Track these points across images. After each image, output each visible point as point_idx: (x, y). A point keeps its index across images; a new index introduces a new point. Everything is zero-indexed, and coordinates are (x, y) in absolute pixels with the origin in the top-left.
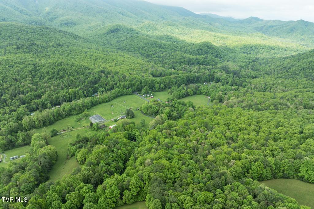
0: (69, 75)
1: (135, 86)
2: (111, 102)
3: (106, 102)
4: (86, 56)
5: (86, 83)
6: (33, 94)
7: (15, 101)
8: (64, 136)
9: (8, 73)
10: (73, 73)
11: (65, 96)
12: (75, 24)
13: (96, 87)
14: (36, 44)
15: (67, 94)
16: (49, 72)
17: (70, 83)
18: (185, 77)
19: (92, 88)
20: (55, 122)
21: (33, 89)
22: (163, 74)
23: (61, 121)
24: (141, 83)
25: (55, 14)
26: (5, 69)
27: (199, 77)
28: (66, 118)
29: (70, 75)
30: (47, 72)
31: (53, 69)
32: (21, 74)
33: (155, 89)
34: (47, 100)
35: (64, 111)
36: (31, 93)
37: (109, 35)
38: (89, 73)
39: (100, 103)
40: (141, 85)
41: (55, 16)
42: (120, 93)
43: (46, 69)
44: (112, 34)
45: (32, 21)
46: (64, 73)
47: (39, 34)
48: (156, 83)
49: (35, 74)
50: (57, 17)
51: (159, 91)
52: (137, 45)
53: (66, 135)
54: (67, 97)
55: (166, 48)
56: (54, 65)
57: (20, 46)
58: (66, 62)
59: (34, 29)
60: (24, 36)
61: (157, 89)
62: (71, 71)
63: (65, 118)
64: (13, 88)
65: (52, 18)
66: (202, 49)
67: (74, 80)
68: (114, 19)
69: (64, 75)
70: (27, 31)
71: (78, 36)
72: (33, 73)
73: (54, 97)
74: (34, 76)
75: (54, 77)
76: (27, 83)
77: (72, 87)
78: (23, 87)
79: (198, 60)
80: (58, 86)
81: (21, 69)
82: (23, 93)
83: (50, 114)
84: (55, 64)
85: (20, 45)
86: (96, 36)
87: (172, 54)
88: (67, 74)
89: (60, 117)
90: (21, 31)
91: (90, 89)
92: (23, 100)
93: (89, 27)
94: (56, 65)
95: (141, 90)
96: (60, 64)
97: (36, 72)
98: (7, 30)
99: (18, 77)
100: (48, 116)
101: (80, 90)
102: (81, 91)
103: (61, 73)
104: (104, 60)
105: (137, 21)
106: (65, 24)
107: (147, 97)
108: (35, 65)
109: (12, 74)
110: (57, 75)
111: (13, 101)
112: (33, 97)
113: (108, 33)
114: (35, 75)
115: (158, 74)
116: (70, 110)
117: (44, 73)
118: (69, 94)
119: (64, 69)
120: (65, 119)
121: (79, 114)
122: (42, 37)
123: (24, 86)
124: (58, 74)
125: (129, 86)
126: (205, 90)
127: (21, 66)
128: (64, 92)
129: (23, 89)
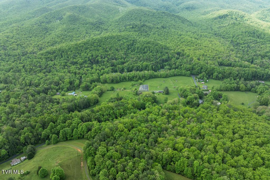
1: (196, 70)
2: (167, 78)
3: (163, 78)
4: (178, 38)
5: (158, 60)
6: (121, 61)
11: (139, 66)
12: (195, 9)
13: (164, 64)
15: (141, 66)
16: (139, 47)
17: (148, 57)
18: (250, 72)
19: (161, 65)
20: (120, 82)
21: (123, 58)
22: (232, 65)
23: (123, 83)
24: (202, 69)
26: (115, 41)
29: (151, 52)
31: (143, 46)
32: (122, 47)
33: (212, 77)
38: (166, 53)
39: (158, 77)
40: (201, 71)
42: (179, 73)
43: (139, 45)
44: (219, 20)
45: (163, 6)
47: (155, 17)
48: (216, 71)
50: (183, 2)
51: (216, 80)
54: (140, 68)
55: (265, 38)
59: (154, 13)
60: (144, 19)
61: (213, 77)
62: (153, 49)
65: (179, 3)
67: (151, 56)
68: (235, 4)
69: (147, 51)
71: (186, 19)
73: (131, 66)
75: (140, 51)
76: (121, 53)
77: (147, 61)
78: (118, 55)
80: (139, 58)
81: (124, 43)
82: (116, 59)
83: (118, 77)
85: (135, 25)
87: (262, 46)
88: (149, 51)
89: (124, 80)
91: (159, 65)
92: (113, 63)
93: (205, 11)
94: (146, 43)
95: (198, 75)
97: (132, 46)
99: (119, 48)
100: (116, 77)
102: (151, 65)
103: (146, 49)
104: (189, 43)
105: (260, 6)
106: (187, 8)
107: (199, 81)
108: (134, 41)
112: (120, 63)
114: (130, 48)
115: (226, 64)
116: (133, 77)
117: (136, 48)
118: (142, 66)
119: (149, 47)
121: (137, 81)
124: (144, 50)
125: (189, 69)
126: (260, 90)
127: (125, 41)
128: (139, 64)
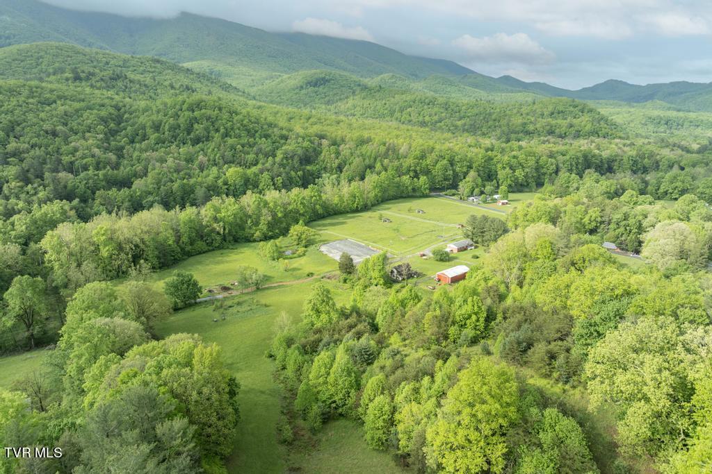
0: (222, 135)
5: (279, 157)
6: (105, 175)
7: (35, 189)
8: (234, 310)
9: (30, 116)
10: (237, 131)
11: (214, 185)
13: (309, 171)
14: (127, 78)
15: (219, 182)
16: (163, 124)
17: (228, 154)
19: (298, 173)
20: (183, 259)
21: (108, 163)
25: (174, 57)
26: (24, 105)
27: (614, 161)
28: (223, 248)
29: (226, 135)
30: (156, 123)
31: (176, 116)
32: (74, 125)
34: (150, 193)
35: (216, 219)
36: (96, 172)
37: (303, 92)
38: (281, 137)
40: (454, 171)
41: (173, 59)
43: (154, 117)
44: (312, 89)
46: (207, 129)
47: (135, 70)
49: (115, 128)
51: (513, 191)
52: (385, 104)
53: (239, 304)
54: (219, 192)
56: (178, 107)
57: (83, 75)
58: (214, 102)
61: (504, 184)
62: (230, 124)
63: (219, 248)
64: (37, 152)
66: (562, 112)
67: (239, 147)
69: (209, 133)
70: (107, 63)
72: (112, 125)
73: (176, 186)
74: (113, 133)
75: (175, 137)
76: (88, 146)
77: (233, 165)
78: (72, 154)
79: (576, 128)
80: (190, 160)
81: (77, 110)
82: (71, 168)
84: (181, 106)
85: (83, 72)
86: (273, 95)
88: (217, 130)
89: (200, 245)
90: (92, 61)
91: (293, 173)
92: (65, 186)
94: (185, 107)
96: (198, 105)
97: (120, 124)
98: (57, 56)
99: (60, 128)
101: (262, 172)
102: (266, 176)
103: (199, 129)
108: (119, 110)
109: (42, 120)
110: (185, 133)
111: (30, 186)
112: (104, 183)
113: (302, 87)
114: (117, 132)
117: (144, 128)
118: (225, 183)
119: (208, 118)
120: (222, 251)
121: (271, 238)
122: (142, 76)
123: (76, 150)
124: (190, 130)
125: (415, 171)
127: (77, 105)
128: (208, 177)
129: (73, 158)
